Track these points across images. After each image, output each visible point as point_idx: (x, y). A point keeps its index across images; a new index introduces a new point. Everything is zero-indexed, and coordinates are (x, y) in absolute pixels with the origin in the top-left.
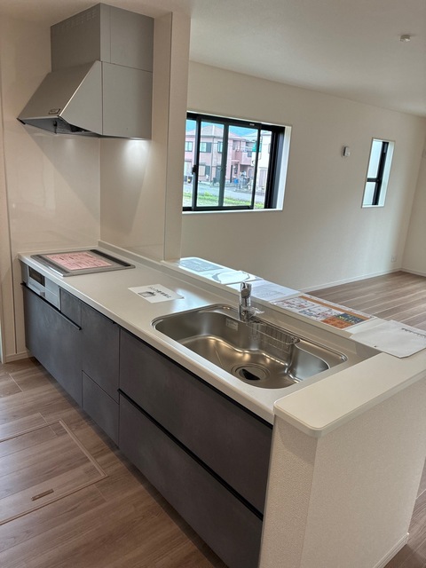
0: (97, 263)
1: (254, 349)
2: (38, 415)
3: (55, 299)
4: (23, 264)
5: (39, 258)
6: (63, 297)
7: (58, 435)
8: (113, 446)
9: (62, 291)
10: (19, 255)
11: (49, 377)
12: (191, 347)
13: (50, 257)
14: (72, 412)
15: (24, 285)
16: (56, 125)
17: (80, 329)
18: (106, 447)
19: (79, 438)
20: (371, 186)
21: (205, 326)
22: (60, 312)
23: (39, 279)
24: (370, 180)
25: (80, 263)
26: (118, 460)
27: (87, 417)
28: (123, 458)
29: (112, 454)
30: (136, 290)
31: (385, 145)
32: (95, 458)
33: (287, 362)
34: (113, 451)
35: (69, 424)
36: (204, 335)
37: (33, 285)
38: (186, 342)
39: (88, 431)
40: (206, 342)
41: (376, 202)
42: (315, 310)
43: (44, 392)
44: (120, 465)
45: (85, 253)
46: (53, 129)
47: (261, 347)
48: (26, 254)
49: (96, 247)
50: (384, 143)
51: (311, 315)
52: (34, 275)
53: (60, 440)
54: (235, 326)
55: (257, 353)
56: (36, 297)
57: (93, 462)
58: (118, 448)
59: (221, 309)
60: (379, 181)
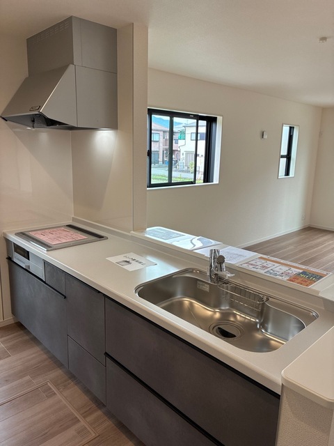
0: (74, 236)
1: (225, 307)
2: (28, 378)
3: (39, 270)
4: (8, 241)
5: (23, 235)
6: (48, 269)
7: (48, 397)
8: (100, 404)
9: (46, 263)
10: (4, 234)
11: (35, 341)
12: (168, 309)
13: (32, 234)
14: (57, 373)
15: (10, 259)
16: (33, 121)
17: (65, 297)
18: (94, 406)
19: (68, 399)
20: (283, 161)
21: (179, 289)
22: (45, 282)
23: (23, 253)
24: (282, 157)
25: (60, 238)
26: (106, 418)
27: (72, 377)
28: (110, 415)
29: (99, 413)
30: (114, 260)
31: (291, 129)
32: (84, 417)
33: (257, 318)
34: (100, 408)
35: (56, 385)
36: (178, 297)
37: (18, 259)
38: (163, 305)
39: (74, 391)
40: (181, 303)
41: (287, 173)
42: (277, 269)
43: (31, 355)
44: (108, 423)
45: (63, 228)
46: (31, 124)
47: (232, 305)
48: (11, 232)
49: (70, 222)
50: (291, 128)
51: (276, 275)
52: (18, 250)
53: (50, 401)
54: (207, 288)
55: (228, 311)
56: (22, 270)
57: (83, 423)
58: (104, 406)
59: (192, 272)
60: (288, 157)
